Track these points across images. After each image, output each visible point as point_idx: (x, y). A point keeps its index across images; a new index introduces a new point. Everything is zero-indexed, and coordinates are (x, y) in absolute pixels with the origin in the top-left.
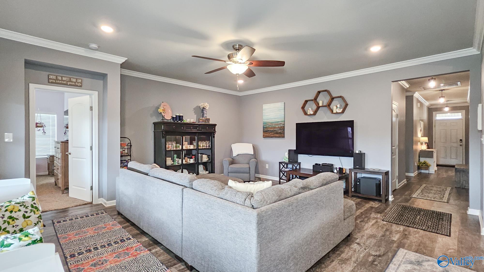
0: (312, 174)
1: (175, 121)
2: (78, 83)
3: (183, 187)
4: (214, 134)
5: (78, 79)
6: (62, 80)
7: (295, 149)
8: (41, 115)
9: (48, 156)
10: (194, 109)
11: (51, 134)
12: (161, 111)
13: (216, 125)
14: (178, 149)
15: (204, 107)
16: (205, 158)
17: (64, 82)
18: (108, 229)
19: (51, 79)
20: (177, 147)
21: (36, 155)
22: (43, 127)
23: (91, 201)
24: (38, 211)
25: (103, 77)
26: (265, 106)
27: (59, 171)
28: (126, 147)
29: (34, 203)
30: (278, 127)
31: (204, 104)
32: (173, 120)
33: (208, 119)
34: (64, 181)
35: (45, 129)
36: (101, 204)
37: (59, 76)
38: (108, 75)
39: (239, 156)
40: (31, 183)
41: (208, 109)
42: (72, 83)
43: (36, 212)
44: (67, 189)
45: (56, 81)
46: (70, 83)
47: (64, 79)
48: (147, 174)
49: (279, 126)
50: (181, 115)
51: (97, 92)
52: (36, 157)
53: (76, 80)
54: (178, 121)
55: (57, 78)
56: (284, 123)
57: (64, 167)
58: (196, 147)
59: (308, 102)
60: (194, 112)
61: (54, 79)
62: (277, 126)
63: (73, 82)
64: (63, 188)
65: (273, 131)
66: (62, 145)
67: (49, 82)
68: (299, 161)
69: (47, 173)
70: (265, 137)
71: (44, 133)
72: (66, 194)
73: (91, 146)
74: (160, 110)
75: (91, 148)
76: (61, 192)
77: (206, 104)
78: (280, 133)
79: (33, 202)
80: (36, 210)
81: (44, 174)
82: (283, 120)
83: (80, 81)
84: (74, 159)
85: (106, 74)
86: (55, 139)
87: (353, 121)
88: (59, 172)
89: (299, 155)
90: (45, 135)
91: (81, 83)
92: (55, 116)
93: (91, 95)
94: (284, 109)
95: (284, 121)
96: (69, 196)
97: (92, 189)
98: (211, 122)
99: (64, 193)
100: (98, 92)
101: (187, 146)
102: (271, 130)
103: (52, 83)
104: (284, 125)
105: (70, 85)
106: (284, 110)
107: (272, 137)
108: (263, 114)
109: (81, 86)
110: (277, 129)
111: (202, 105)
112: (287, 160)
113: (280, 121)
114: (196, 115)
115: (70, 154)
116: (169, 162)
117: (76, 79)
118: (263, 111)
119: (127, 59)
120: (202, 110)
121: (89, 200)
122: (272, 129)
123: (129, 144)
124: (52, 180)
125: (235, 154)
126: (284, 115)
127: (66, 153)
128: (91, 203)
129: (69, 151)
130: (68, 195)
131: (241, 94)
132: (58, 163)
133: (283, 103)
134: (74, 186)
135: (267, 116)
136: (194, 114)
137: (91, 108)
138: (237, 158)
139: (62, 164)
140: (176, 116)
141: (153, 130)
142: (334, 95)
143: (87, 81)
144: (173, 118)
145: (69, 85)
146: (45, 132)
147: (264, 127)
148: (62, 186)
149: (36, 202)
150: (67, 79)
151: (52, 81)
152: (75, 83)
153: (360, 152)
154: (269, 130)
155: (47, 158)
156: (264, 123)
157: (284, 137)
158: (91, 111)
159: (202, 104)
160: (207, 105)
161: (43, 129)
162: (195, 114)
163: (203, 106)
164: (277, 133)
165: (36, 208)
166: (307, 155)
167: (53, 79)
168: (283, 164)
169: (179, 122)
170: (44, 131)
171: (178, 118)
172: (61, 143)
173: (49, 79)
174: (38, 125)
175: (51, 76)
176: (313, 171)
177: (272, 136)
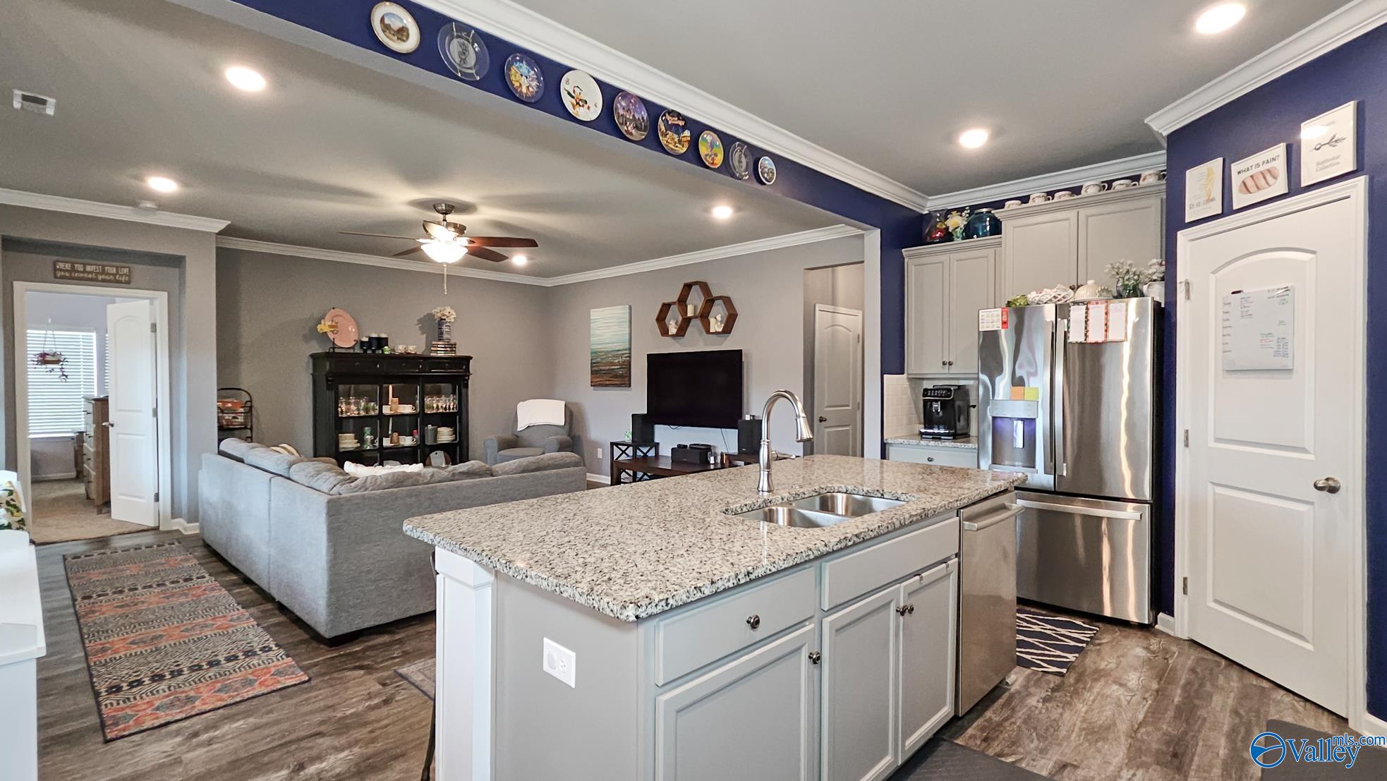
0: (670, 468)
1: (366, 350)
2: (122, 275)
3: (272, 475)
4: (467, 380)
5: (121, 268)
6: (84, 272)
7: (645, 412)
8: (56, 332)
9: (74, 433)
10: (420, 321)
11: (82, 380)
12: (326, 329)
13: (471, 358)
14: (372, 413)
15: (443, 318)
16: (445, 435)
17: (90, 276)
18: (170, 566)
19: (60, 270)
20: (369, 411)
21: (30, 432)
22: (61, 363)
23: (157, 525)
24: (18, 511)
25: (177, 262)
26: (596, 314)
27: (92, 463)
28: (242, 410)
29: (12, 500)
30: (619, 362)
31: (442, 309)
32: (361, 347)
33: (452, 345)
34: (101, 485)
35: (67, 368)
36: (178, 531)
37: (78, 263)
38: (188, 260)
39: (530, 429)
40: (18, 480)
41: (452, 320)
42: (107, 278)
43: (16, 514)
44: (107, 504)
45: (71, 274)
46: (103, 277)
47: (89, 268)
48: (241, 461)
49: (620, 360)
50: (383, 336)
51: (166, 293)
52: (31, 436)
53: (117, 271)
54: (374, 351)
55: (73, 267)
56: (630, 353)
57: (101, 455)
58: (418, 410)
59: (672, 306)
60: (420, 329)
61: (67, 270)
62: (617, 361)
63: (110, 274)
64: (100, 502)
65: (609, 371)
66: (95, 406)
67: (56, 277)
68: (656, 441)
69: (74, 474)
70: (594, 385)
71: (65, 377)
72: (105, 515)
73: (155, 407)
74: (323, 327)
75: (155, 413)
76: (95, 510)
77: (448, 309)
78: (622, 376)
79: (11, 497)
80: (14, 511)
81: (64, 476)
82: (628, 347)
83: (126, 271)
84: (120, 436)
85: (182, 256)
86: (93, 392)
87: (741, 350)
88: (90, 468)
89: (657, 427)
90: (66, 382)
91: (129, 276)
92: (91, 336)
93: (152, 300)
94: (630, 322)
95: (630, 349)
96: (112, 517)
97: (157, 498)
98: (460, 352)
99: (103, 512)
100: (168, 294)
101: (396, 407)
102: (604, 368)
103: (62, 277)
104: (630, 357)
105: (104, 281)
106: (628, 324)
107: (606, 385)
108: (591, 331)
109: (128, 282)
110: (616, 367)
111: (437, 312)
112: (628, 439)
113: (621, 348)
114: (425, 335)
115: (112, 425)
116: (348, 442)
117: (117, 267)
118: (592, 325)
119: (230, 222)
120: (439, 325)
121: (152, 524)
122: (608, 368)
123: (249, 404)
124: (80, 489)
125: (521, 426)
126: (630, 334)
127: (104, 424)
128: (156, 529)
129: (111, 419)
130: (110, 516)
131: (549, 282)
132: (90, 447)
133: (628, 306)
134: (122, 494)
135: (598, 336)
136: (420, 332)
137: (154, 327)
138: (525, 435)
139: (97, 447)
140: (370, 338)
141: (311, 372)
142: (715, 294)
143: (139, 270)
144: (362, 343)
145: (100, 281)
146: (65, 373)
147: (593, 361)
148: (98, 495)
149: (14, 498)
150: (96, 270)
151: (63, 273)
152: (114, 275)
153: (752, 418)
154: (601, 370)
155: (73, 439)
156: (592, 353)
157: (630, 386)
158: (154, 334)
159: (439, 309)
160: (450, 313)
161: (60, 367)
162: (423, 333)
163: (439, 315)
164: (616, 376)
165: (15, 506)
166: (667, 426)
167: (65, 271)
168: (624, 448)
169: (377, 352)
170: (63, 372)
171: (375, 343)
172: (93, 402)
173: (55, 270)
174: (48, 358)
175: (60, 264)
176: (673, 461)
177: (607, 383)
